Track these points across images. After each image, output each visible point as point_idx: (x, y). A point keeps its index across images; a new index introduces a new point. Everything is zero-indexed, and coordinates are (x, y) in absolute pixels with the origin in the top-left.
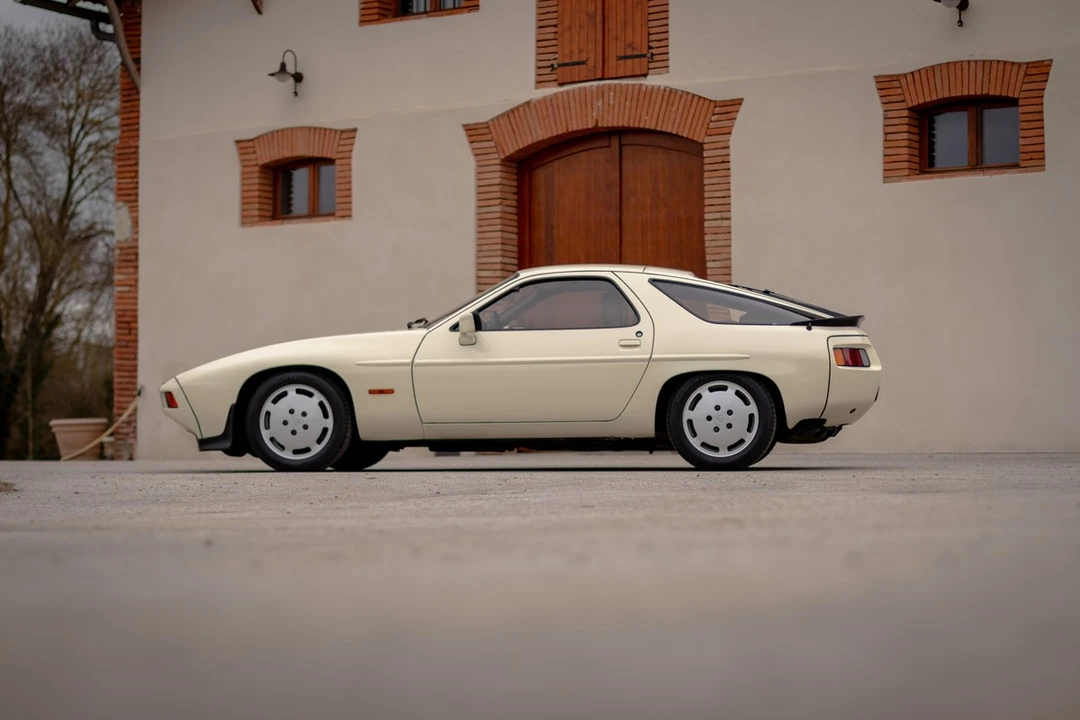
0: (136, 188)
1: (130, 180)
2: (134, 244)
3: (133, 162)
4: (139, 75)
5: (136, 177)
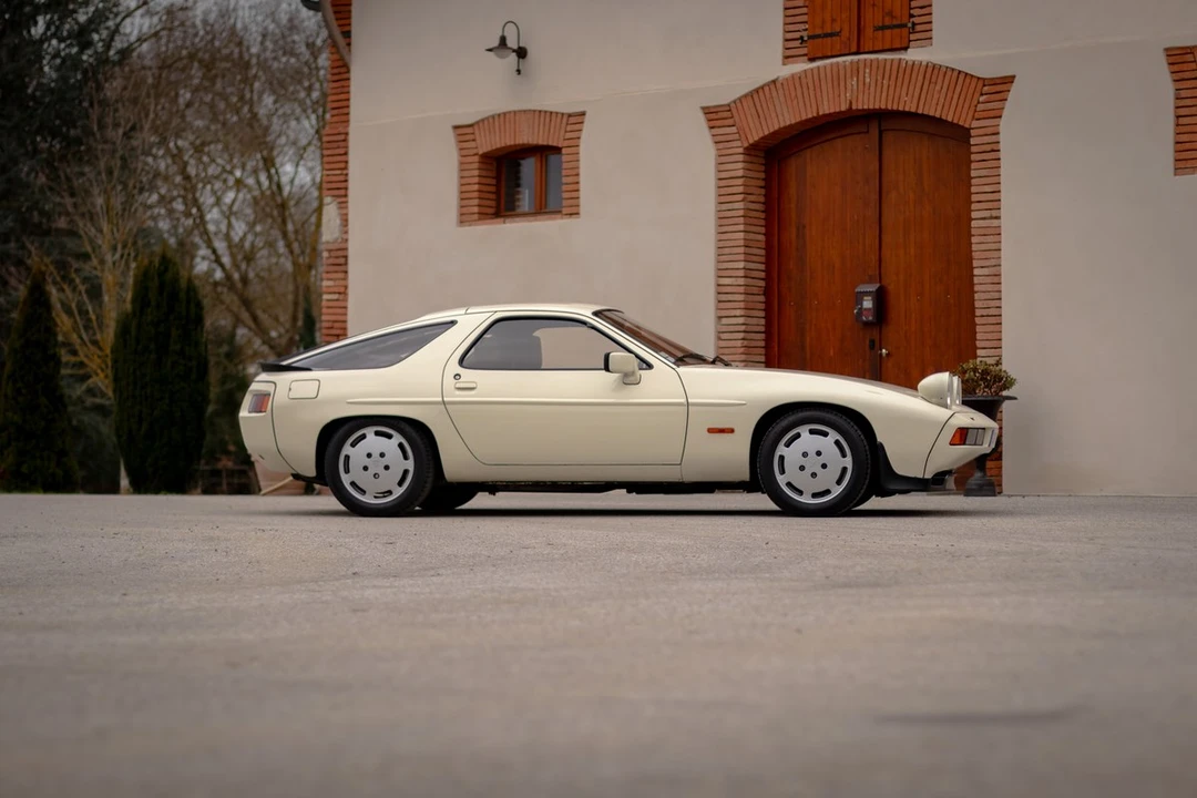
0: (346, 181)
1: (339, 172)
2: (342, 246)
3: (342, 151)
4: (349, 51)
5: (346, 168)
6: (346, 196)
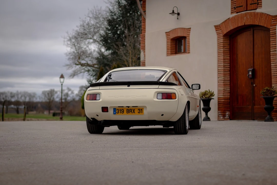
0: (145, 46)
1: (143, 44)
2: (144, 62)
3: (144, 39)
4: (145, 15)
5: (145, 43)
6: (145, 50)
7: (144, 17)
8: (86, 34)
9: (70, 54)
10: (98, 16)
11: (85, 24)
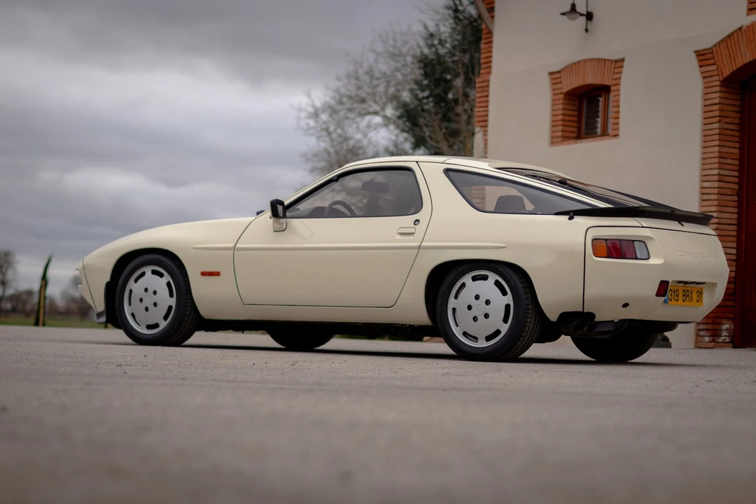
0: (487, 116)
1: (483, 109)
3: (485, 94)
4: (493, 21)
5: (487, 107)
6: (486, 126)
7: (487, 27)
8: (363, 101)
9: (315, 155)
10: (400, 51)
11: (361, 72)
